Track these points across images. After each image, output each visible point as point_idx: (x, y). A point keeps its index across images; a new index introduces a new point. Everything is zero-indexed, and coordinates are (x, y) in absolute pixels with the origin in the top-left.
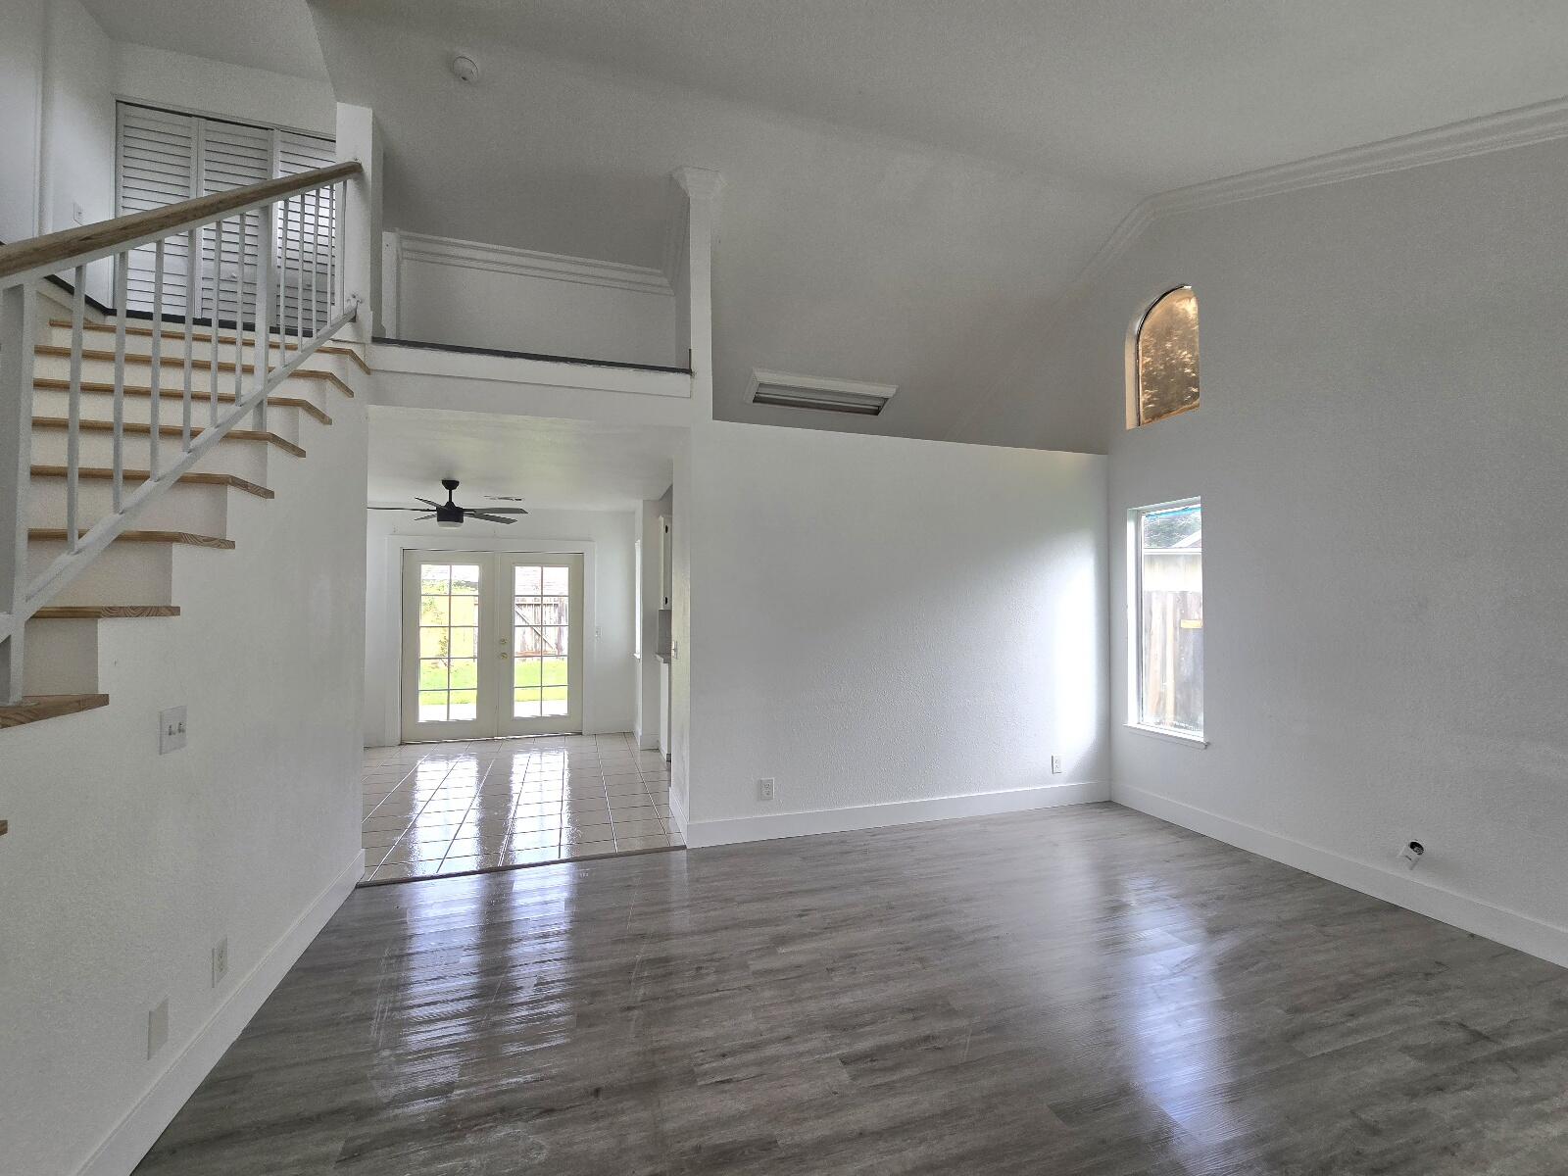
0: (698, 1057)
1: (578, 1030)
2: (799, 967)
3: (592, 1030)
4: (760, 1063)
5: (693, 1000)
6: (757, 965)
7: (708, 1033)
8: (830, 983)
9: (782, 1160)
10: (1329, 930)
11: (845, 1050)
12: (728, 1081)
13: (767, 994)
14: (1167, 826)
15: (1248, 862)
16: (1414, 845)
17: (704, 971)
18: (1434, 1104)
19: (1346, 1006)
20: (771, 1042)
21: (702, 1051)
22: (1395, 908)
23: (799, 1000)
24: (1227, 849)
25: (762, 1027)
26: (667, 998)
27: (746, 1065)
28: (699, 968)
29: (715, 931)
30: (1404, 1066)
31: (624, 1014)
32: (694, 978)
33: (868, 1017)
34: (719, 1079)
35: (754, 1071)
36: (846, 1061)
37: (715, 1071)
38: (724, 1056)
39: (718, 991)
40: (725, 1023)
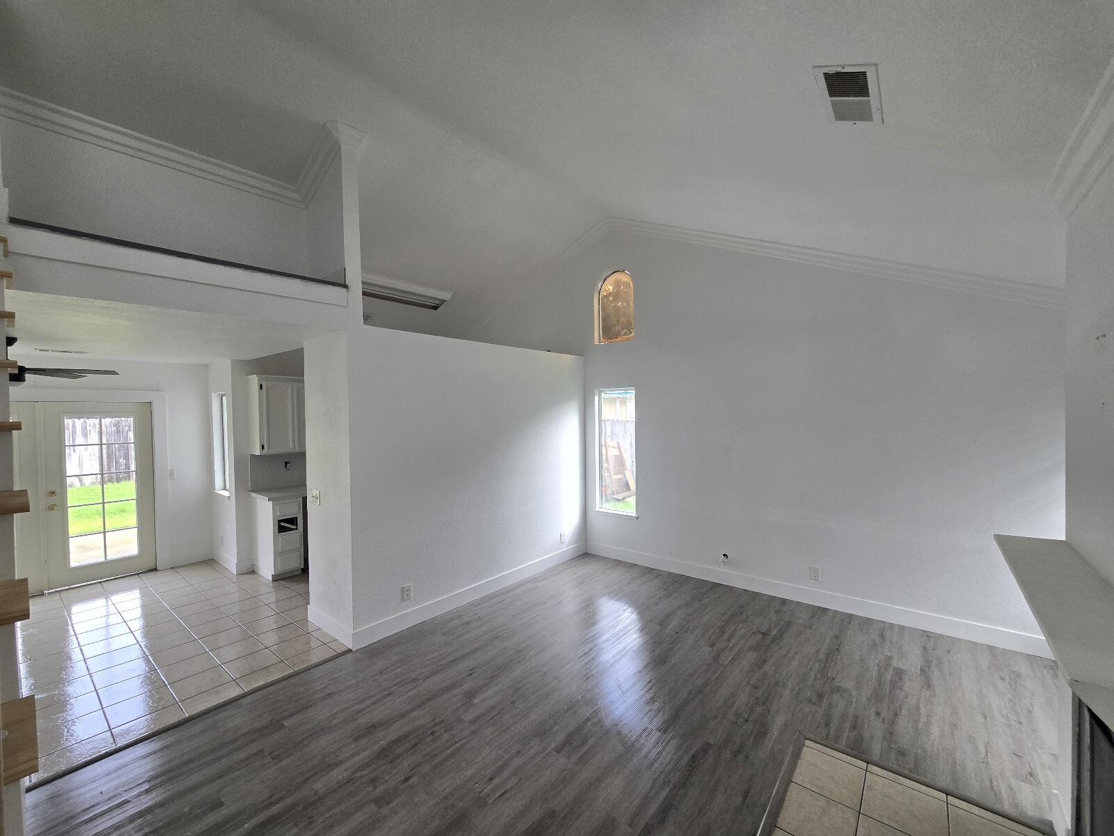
0: (476, 788)
1: (382, 809)
2: (493, 708)
3: (391, 805)
4: (515, 774)
5: (445, 755)
6: (469, 717)
7: (471, 771)
8: (518, 710)
9: (564, 818)
10: (704, 602)
11: (553, 745)
12: (505, 792)
13: (488, 731)
14: (618, 563)
15: (660, 575)
16: (724, 555)
17: (437, 734)
18: (766, 668)
19: (725, 636)
20: (511, 759)
21: (476, 783)
22: (719, 585)
23: (508, 728)
24: (649, 570)
25: (500, 752)
26: (426, 761)
27: (508, 779)
28: (433, 733)
29: (423, 703)
30: (752, 656)
31: (406, 784)
32: (434, 740)
33: (551, 722)
34: (499, 794)
35: (514, 779)
36: (558, 750)
37: (493, 791)
38: (491, 779)
39: (456, 743)
40: (476, 760)
